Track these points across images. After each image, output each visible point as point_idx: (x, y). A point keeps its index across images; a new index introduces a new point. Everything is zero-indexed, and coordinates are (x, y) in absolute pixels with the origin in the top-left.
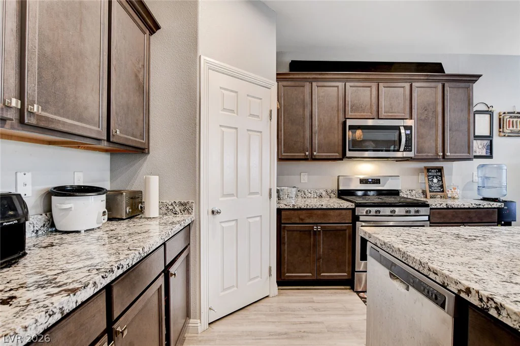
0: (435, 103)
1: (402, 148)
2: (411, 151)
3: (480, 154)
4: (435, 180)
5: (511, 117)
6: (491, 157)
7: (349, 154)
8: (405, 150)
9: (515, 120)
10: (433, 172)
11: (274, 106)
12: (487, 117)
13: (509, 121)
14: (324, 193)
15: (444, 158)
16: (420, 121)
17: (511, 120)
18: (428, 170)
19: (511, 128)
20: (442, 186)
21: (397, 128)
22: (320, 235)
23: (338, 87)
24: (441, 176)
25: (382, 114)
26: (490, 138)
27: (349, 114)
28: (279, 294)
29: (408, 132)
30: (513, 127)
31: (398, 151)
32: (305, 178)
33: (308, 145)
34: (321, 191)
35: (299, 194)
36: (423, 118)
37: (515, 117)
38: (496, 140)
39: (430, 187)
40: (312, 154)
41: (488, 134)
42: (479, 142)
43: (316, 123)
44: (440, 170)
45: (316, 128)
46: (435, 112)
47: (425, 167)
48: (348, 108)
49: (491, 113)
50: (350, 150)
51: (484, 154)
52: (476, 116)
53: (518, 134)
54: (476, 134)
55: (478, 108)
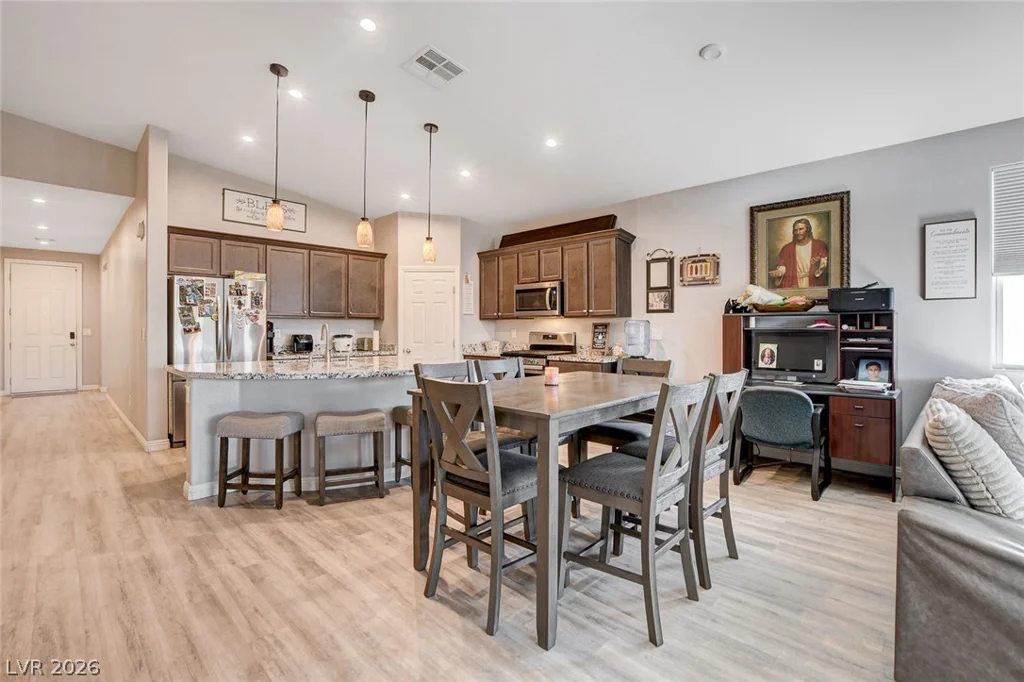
0: (582, 262)
1: (549, 307)
2: (556, 309)
3: (658, 308)
4: (600, 337)
5: (694, 262)
6: (671, 310)
7: (516, 313)
8: (552, 309)
9: (699, 265)
10: (600, 329)
12: (666, 265)
13: (692, 267)
15: (589, 315)
16: (572, 280)
17: (694, 265)
18: (596, 326)
19: (694, 275)
20: (604, 343)
21: (545, 290)
23: (514, 258)
24: (606, 333)
25: (543, 277)
26: (670, 287)
27: (521, 279)
29: (555, 292)
30: (696, 273)
31: (547, 309)
32: (514, 334)
36: (573, 277)
37: (700, 261)
38: (677, 290)
39: (594, 343)
40: (498, 315)
41: (665, 284)
42: (656, 294)
43: (501, 289)
44: (606, 326)
45: (501, 293)
46: (582, 271)
47: (593, 324)
48: (521, 275)
49: (671, 262)
50: (516, 310)
51: (662, 308)
52: (652, 265)
53: (703, 282)
54: (652, 286)
55: (655, 256)
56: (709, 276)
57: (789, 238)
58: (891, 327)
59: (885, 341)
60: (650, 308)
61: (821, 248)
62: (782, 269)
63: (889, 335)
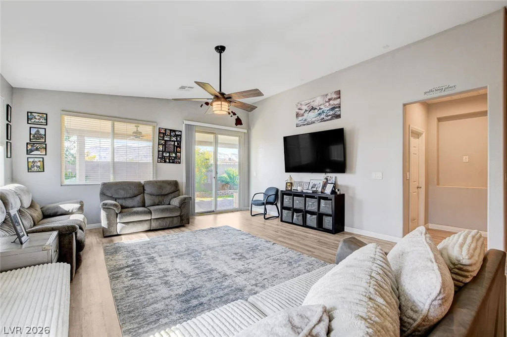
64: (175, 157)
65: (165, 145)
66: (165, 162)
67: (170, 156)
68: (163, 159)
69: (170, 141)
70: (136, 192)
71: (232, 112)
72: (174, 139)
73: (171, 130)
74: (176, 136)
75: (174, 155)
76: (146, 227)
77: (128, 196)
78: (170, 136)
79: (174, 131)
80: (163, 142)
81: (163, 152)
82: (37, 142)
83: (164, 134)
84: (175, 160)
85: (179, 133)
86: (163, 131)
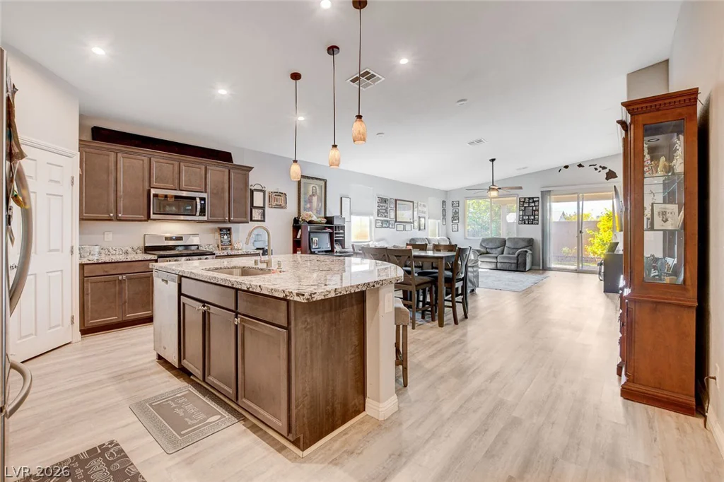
0: (223, 183)
1: (198, 214)
2: (205, 215)
3: (257, 219)
4: (226, 237)
5: (276, 195)
6: (264, 221)
7: (152, 216)
8: (200, 215)
9: (278, 197)
10: (225, 231)
11: (77, 172)
12: (262, 194)
13: (275, 198)
14: (130, 250)
15: (230, 221)
16: (213, 194)
18: (221, 229)
19: (276, 203)
20: (230, 241)
21: (194, 198)
22: (125, 283)
23: (143, 160)
24: (230, 234)
25: (183, 186)
26: (263, 208)
27: (154, 184)
28: (82, 340)
29: (203, 202)
30: (277, 201)
31: (195, 215)
32: (109, 237)
33: (112, 206)
34: (127, 248)
35: (103, 251)
36: (215, 191)
37: (278, 195)
38: (267, 209)
39: (222, 242)
40: (117, 216)
41: (262, 206)
42: (256, 210)
43: (121, 188)
44: (229, 229)
45: (121, 193)
46: (223, 188)
47: (219, 228)
48: (154, 179)
49: (264, 192)
50: (154, 214)
51: (260, 219)
52: (255, 193)
53: (280, 207)
54: (255, 205)
55: (256, 187)
56: (283, 205)
57: (311, 193)
58: (344, 231)
59: (342, 235)
60: (253, 219)
61: (319, 199)
62: (308, 205)
63: (344, 233)
64: (534, 220)
65: (524, 211)
66: (525, 223)
67: (529, 219)
68: (523, 222)
69: (529, 206)
70: (499, 245)
71: (600, 167)
72: (533, 204)
73: (529, 198)
74: (534, 202)
75: (532, 218)
76: (493, 266)
77: (494, 247)
78: (529, 203)
79: (533, 198)
80: (523, 208)
81: (523, 216)
82: (455, 217)
83: (524, 202)
84: (534, 222)
85: (537, 199)
86: (523, 200)
